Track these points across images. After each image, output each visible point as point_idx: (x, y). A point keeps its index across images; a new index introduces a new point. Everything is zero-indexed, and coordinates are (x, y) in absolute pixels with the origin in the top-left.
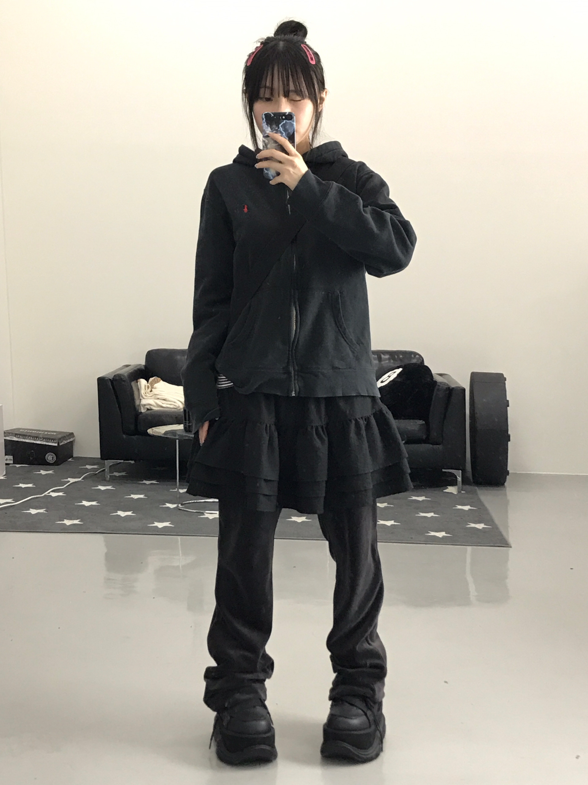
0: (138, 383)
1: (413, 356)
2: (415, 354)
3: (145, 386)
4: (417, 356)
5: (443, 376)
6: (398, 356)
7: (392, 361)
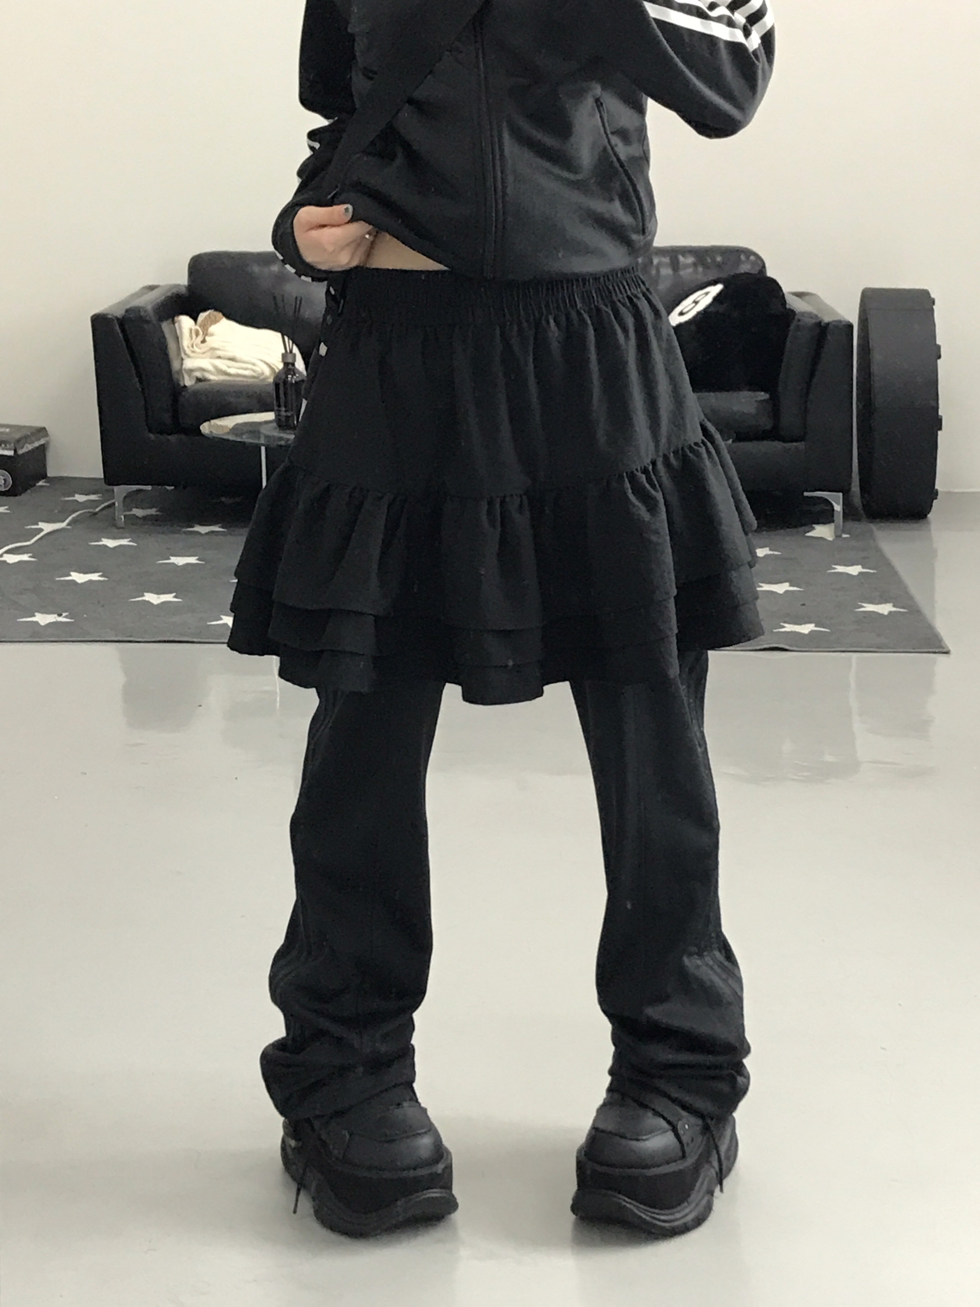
0: (177, 325)
1: (743, 257)
2: (748, 253)
3: (191, 330)
4: (752, 258)
5: (807, 298)
6: (714, 260)
7: (700, 269)
